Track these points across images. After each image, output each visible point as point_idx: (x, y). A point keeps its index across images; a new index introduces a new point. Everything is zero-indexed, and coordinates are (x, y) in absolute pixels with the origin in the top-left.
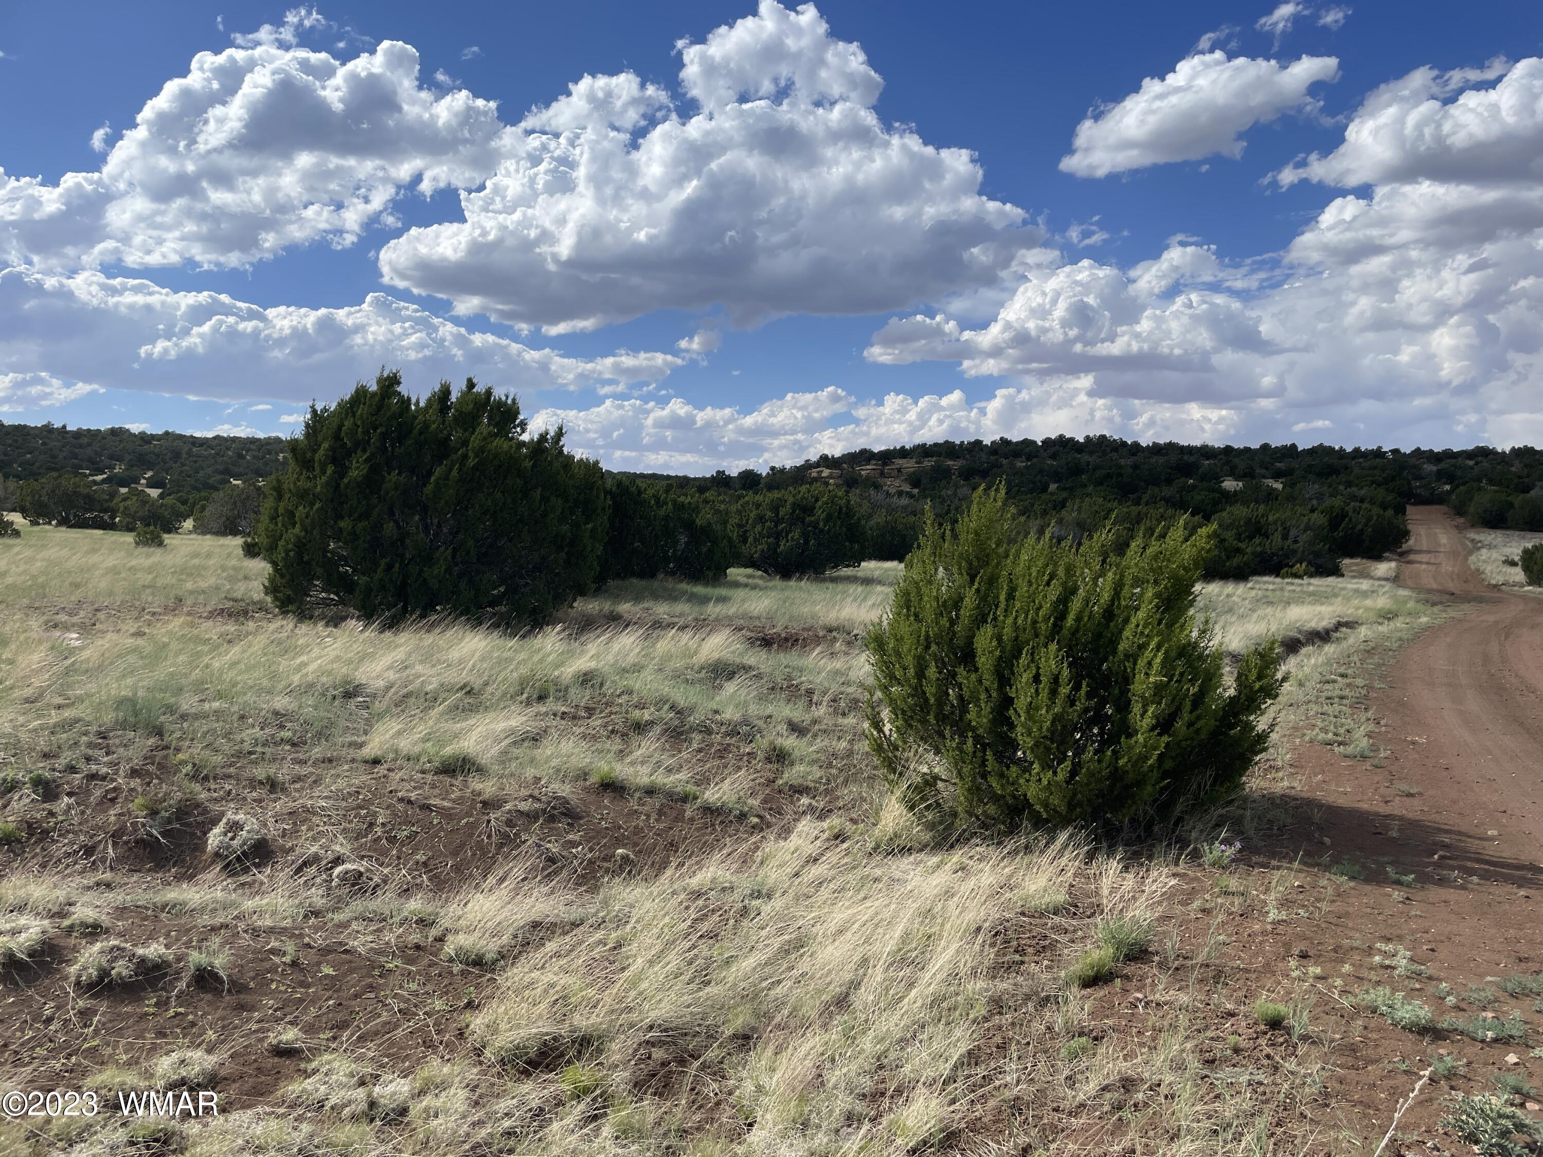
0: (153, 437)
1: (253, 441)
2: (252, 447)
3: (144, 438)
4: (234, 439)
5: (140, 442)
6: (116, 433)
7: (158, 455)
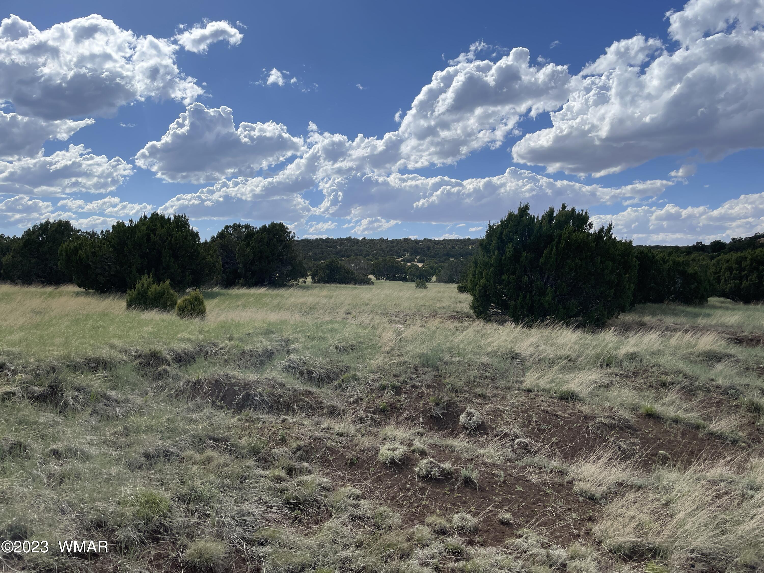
0: (420, 241)
1: (459, 240)
2: (458, 243)
3: (417, 242)
4: (451, 240)
5: (415, 244)
6: (406, 240)
7: (421, 249)
